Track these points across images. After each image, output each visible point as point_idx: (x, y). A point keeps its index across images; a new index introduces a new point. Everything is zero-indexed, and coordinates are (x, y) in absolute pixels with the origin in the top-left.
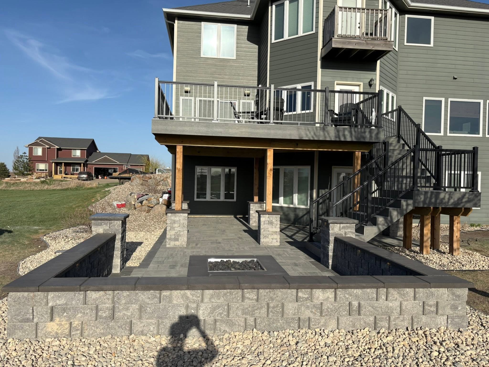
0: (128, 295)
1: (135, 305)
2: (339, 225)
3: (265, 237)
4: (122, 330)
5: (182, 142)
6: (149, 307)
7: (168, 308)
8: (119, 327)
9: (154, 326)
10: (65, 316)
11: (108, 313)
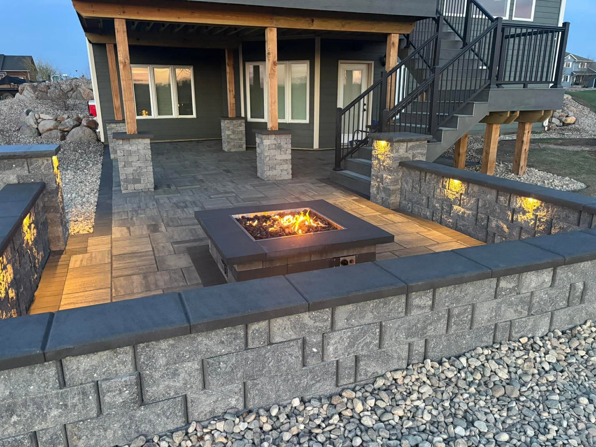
0: (172, 345)
1: (190, 364)
2: (405, 144)
3: (272, 168)
4: (168, 418)
5: (124, 12)
6: (223, 362)
7: (265, 354)
8: (158, 415)
9: (237, 397)
10: (15, 422)
11: (129, 393)
